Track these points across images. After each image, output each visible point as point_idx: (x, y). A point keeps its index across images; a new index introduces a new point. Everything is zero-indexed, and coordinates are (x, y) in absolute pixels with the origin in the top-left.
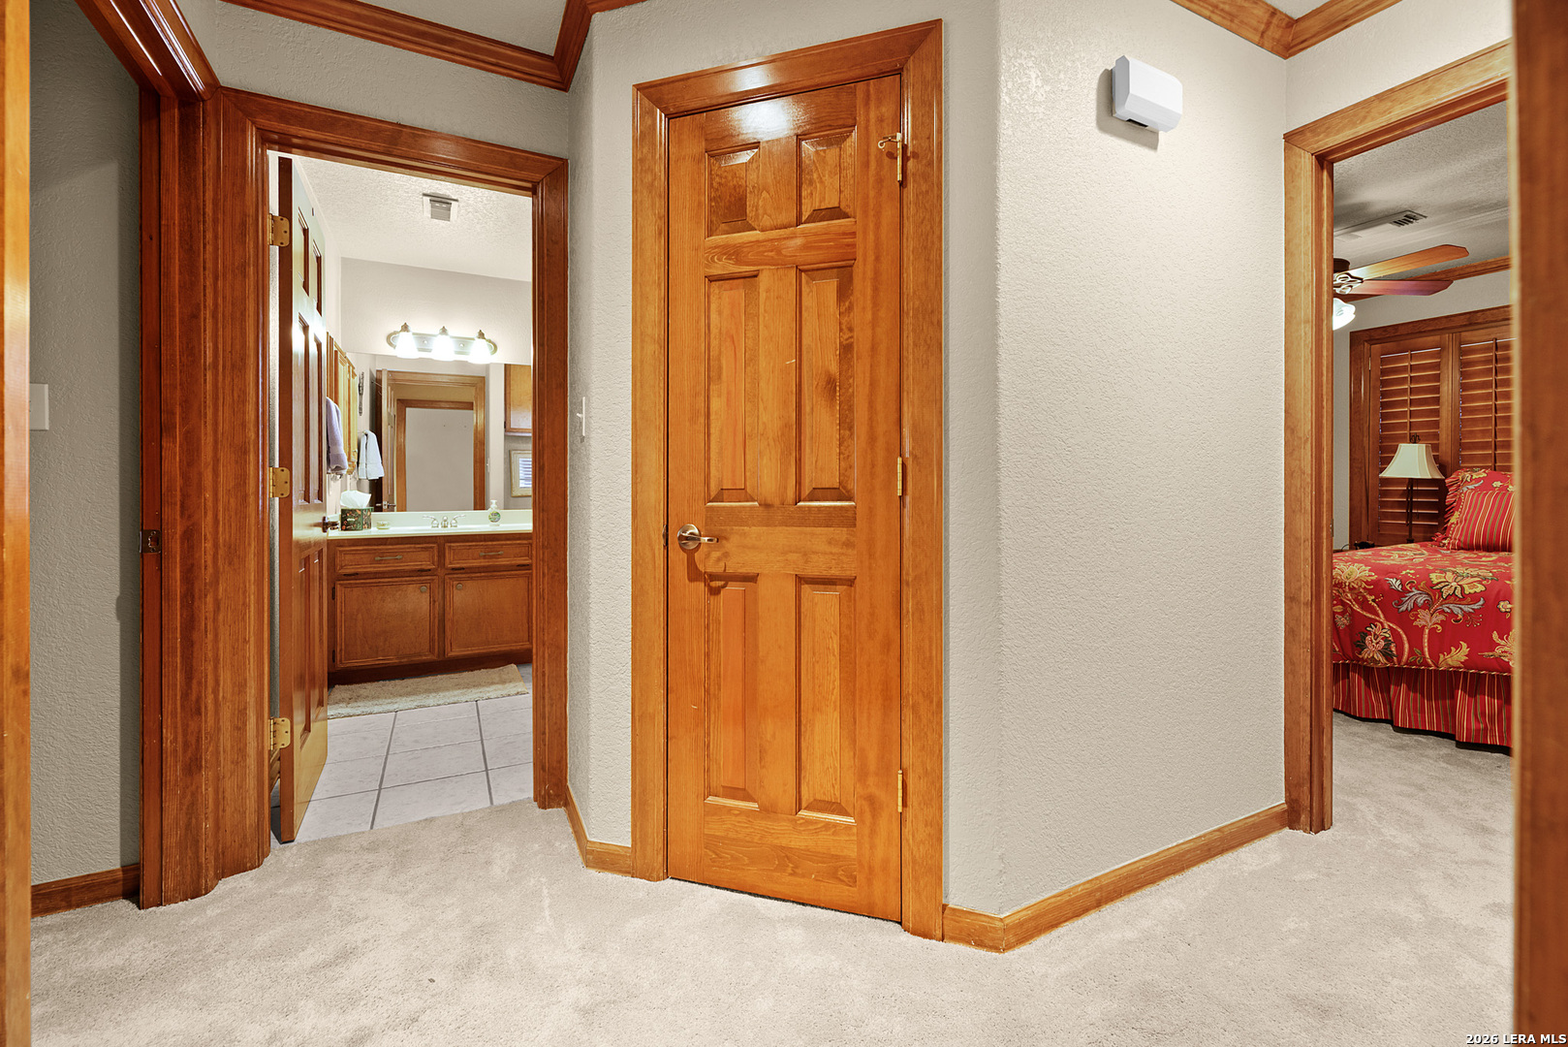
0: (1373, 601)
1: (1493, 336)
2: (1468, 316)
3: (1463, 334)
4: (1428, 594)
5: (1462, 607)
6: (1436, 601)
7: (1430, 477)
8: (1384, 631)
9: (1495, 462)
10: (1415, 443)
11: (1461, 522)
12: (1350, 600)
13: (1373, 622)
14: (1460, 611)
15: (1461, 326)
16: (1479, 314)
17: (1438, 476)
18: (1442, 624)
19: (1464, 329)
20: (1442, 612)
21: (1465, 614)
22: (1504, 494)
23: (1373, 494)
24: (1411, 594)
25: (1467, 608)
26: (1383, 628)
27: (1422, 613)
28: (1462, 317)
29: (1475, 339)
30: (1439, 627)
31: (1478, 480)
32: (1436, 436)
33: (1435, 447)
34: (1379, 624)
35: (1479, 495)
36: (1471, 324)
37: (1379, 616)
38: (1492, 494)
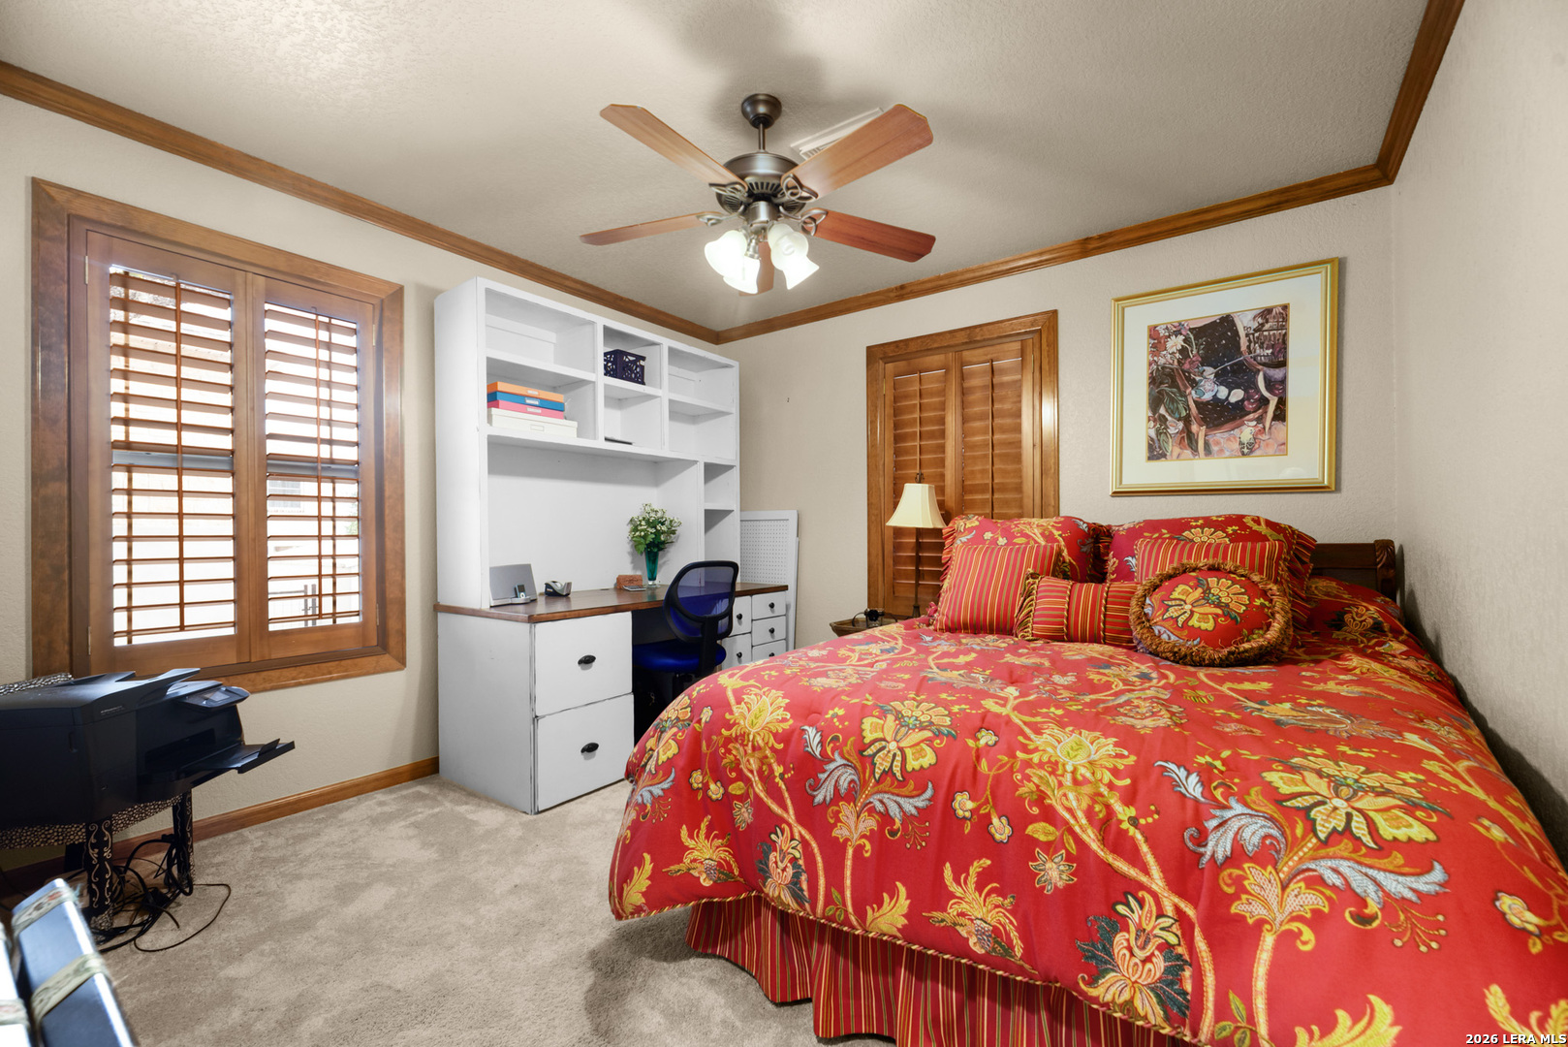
0: (1134, 821)
1: (989, 357)
2: (968, 332)
3: (965, 353)
4: (1271, 819)
5: (1380, 876)
6: (1294, 844)
7: (931, 526)
8: (1166, 922)
9: (993, 509)
10: (920, 482)
11: (950, 589)
12: (1070, 810)
13: (1132, 888)
14: (1371, 888)
15: (963, 344)
16: (978, 330)
17: (940, 524)
18: (1316, 920)
19: (964, 347)
20: (1316, 882)
21: (1390, 903)
22: (993, 549)
23: (889, 547)
24: (1228, 814)
25: (1398, 886)
26: (1161, 914)
27: (1256, 877)
28: (963, 333)
29: (975, 360)
30: (1308, 934)
31: (970, 530)
32: (942, 476)
33: (940, 490)
34: (1148, 898)
35: (969, 549)
36: (970, 342)
37: (1146, 871)
38: (982, 549)
